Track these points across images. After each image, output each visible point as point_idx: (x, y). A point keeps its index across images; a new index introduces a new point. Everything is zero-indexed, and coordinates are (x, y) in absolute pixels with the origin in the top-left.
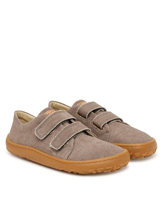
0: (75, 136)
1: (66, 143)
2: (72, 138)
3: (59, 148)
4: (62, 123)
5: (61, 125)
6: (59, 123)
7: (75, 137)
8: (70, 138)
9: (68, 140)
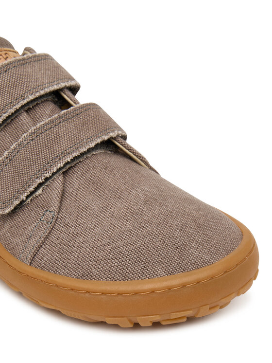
0: (68, 166)
1: (32, 193)
2: (54, 174)
3: (7, 211)
4: (26, 108)
5: (24, 116)
6: (12, 111)
7: (66, 171)
8: (47, 175)
9: (39, 181)
